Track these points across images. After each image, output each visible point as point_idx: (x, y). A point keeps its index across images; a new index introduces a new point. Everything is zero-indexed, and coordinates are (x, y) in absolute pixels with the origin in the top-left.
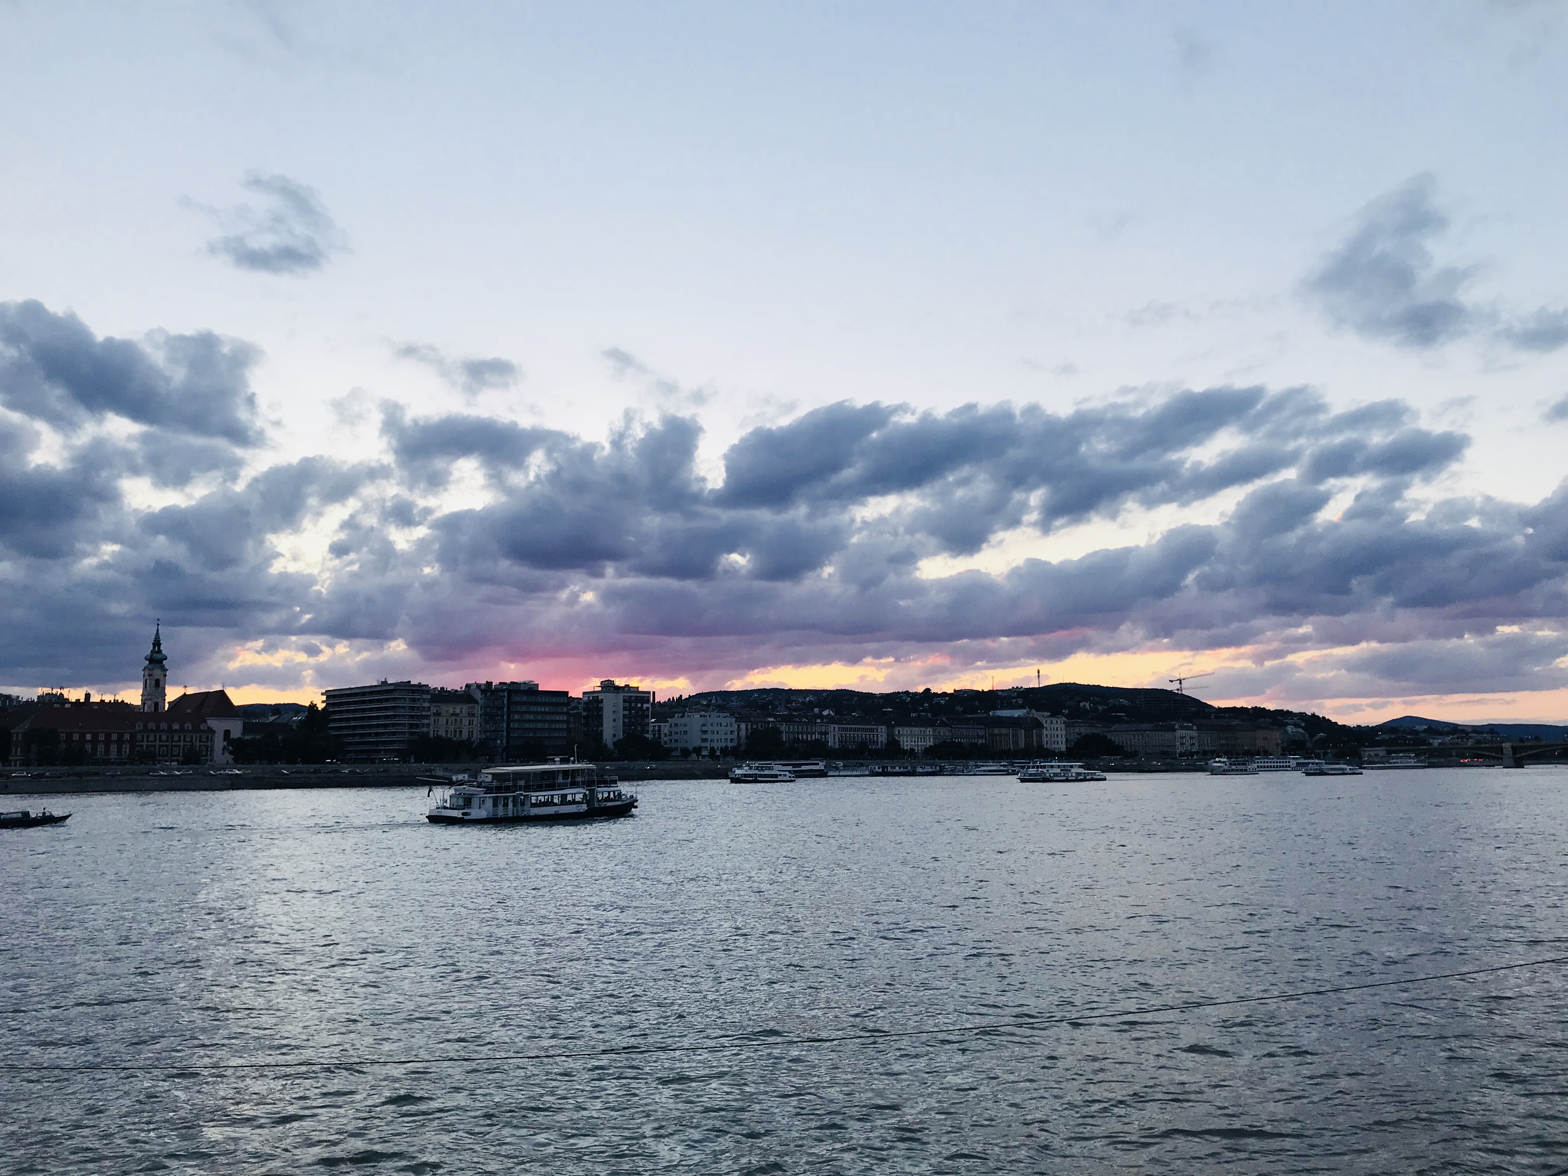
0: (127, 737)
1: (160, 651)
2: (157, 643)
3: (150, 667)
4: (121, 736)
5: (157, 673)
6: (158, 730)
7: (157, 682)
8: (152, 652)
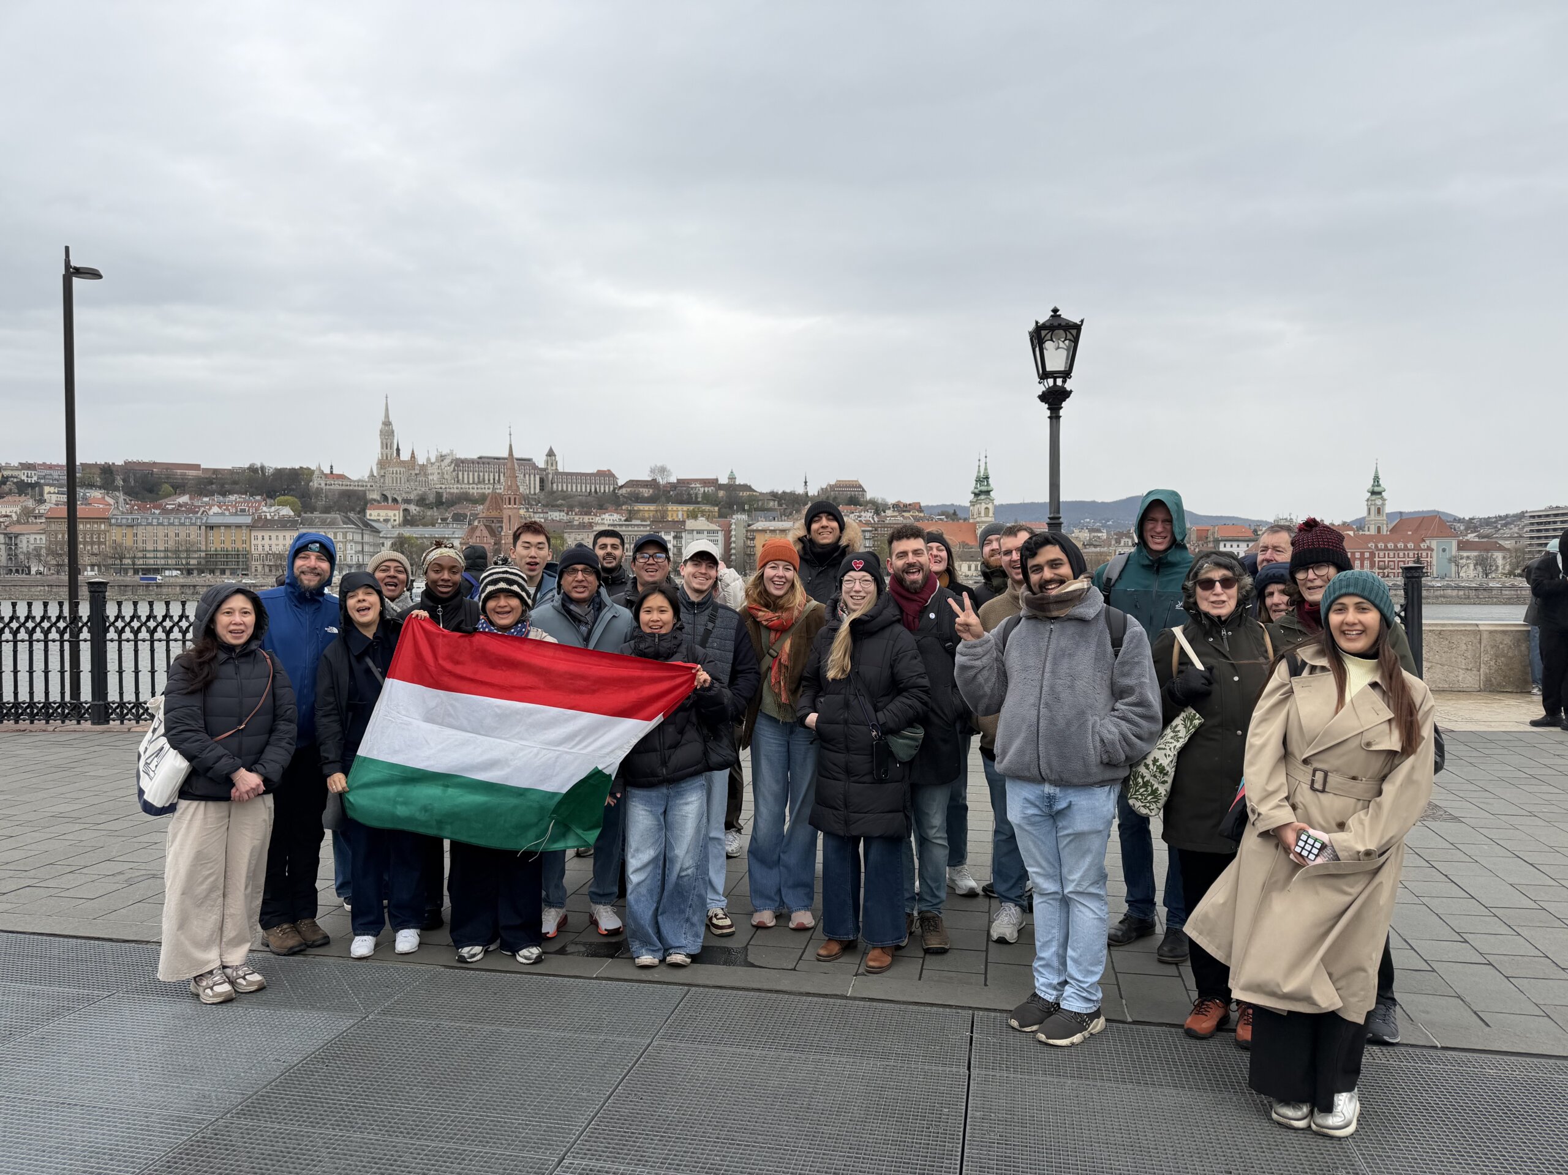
0: (1367, 555)
1: (1379, 485)
2: (1376, 479)
3: (1374, 497)
4: (1362, 554)
5: (1379, 502)
6: (1386, 549)
7: (1379, 509)
8: (1373, 486)
